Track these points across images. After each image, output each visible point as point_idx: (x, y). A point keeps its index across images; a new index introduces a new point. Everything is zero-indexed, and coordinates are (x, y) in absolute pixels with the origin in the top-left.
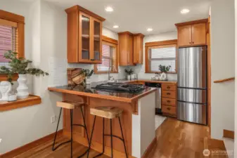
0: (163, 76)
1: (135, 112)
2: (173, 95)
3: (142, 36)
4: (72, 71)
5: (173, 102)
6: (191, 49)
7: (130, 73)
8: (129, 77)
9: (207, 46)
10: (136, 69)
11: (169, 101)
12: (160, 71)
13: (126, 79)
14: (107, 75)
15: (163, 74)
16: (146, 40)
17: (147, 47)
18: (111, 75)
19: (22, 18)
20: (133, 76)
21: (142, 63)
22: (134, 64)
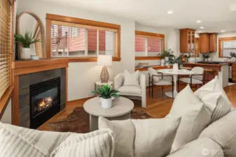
0: (233, 59)
1: (220, 70)
3: (216, 34)
4: (182, 55)
7: (207, 57)
8: (206, 60)
10: (211, 55)
12: (231, 56)
13: (204, 60)
14: (194, 58)
16: (219, 37)
17: (220, 41)
20: (209, 59)
21: (216, 51)
22: (211, 52)
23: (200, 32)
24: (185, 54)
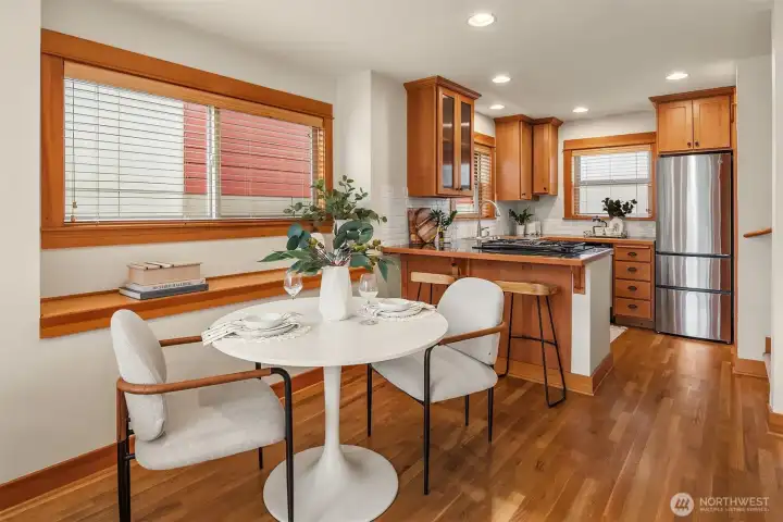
0: (616, 227)
1: (579, 288)
2: (645, 272)
3: (556, 124)
4: (417, 213)
5: (646, 289)
6: (692, 159)
7: (523, 218)
8: (520, 229)
9: (732, 152)
10: (538, 210)
11: (633, 288)
12: (606, 214)
13: (513, 233)
14: (475, 225)
15: (616, 220)
16: (568, 134)
17: (568, 152)
18: (484, 224)
19: (329, 107)
20: (532, 227)
21: (556, 195)
22: (536, 197)
23: (497, 108)
24: (435, 206)
